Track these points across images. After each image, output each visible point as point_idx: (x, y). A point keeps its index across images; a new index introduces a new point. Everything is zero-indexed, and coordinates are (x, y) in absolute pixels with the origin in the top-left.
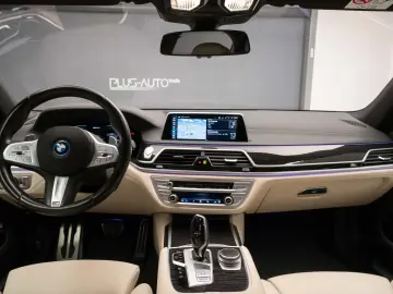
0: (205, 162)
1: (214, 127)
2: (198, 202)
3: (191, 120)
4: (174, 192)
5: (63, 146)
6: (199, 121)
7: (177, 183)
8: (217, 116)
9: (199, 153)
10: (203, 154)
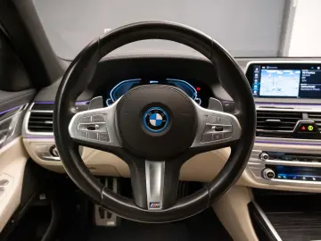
0: (311, 128)
1: (309, 80)
2: (300, 179)
3: (279, 72)
4: (268, 166)
5: (159, 117)
6: (290, 72)
7: (273, 155)
8: (315, 66)
9: (300, 115)
10: (305, 116)
